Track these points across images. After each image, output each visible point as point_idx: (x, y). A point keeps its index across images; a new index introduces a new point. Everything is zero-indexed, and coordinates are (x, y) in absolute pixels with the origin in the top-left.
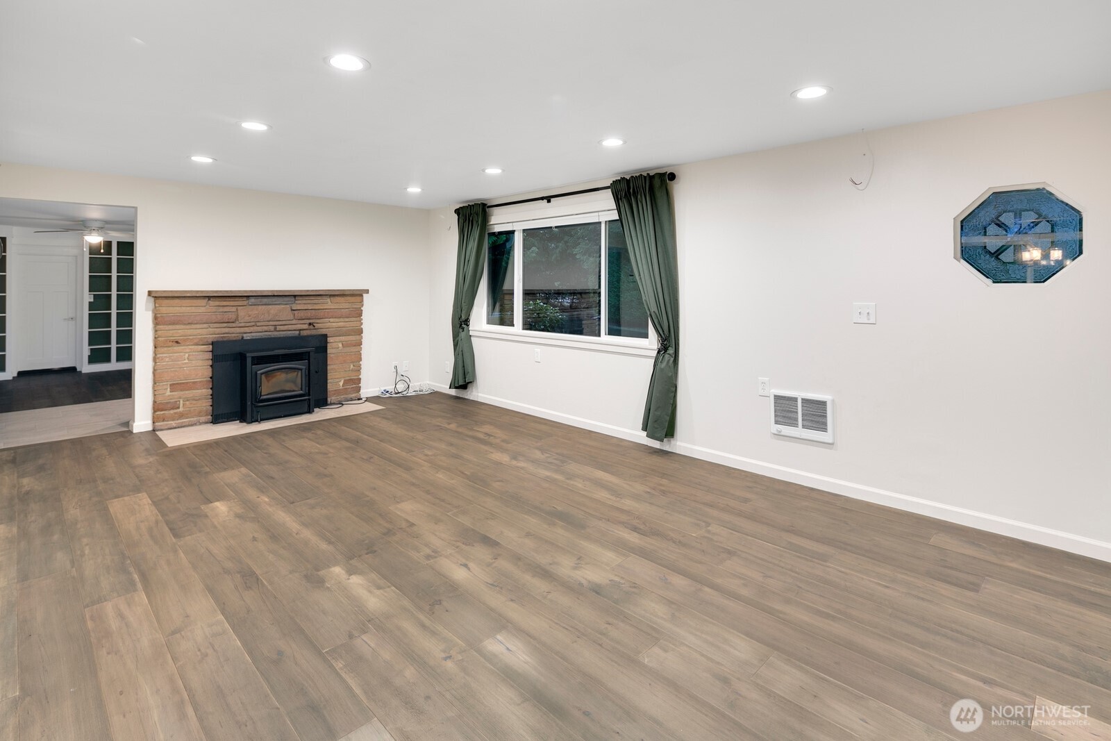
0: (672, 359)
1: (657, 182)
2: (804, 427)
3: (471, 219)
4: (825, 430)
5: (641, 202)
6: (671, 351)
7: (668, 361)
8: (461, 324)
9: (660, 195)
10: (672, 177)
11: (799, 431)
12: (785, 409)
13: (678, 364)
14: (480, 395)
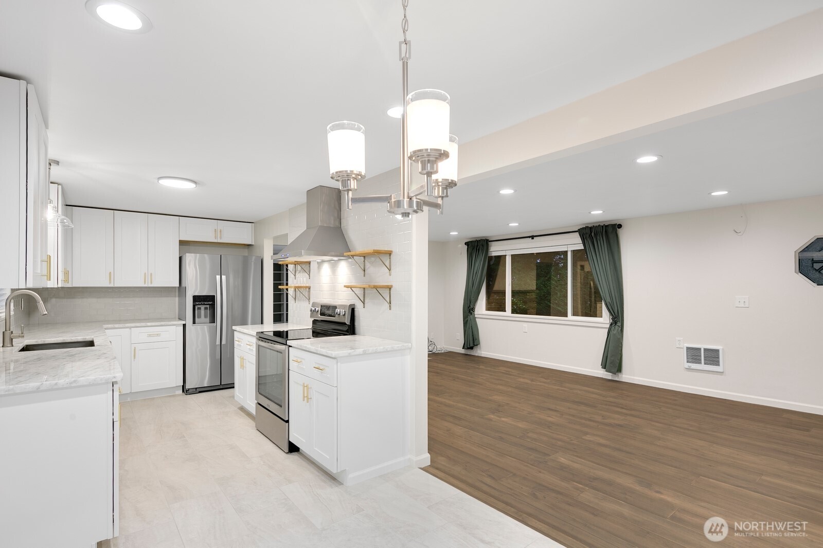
0: (620, 329)
1: (610, 230)
2: (705, 364)
3: (478, 249)
4: (718, 365)
5: (600, 240)
6: (619, 324)
7: (618, 330)
8: (470, 311)
9: (611, 236)
10: (620, 226)
11: (702, 366)
12: (693, 355)
13: (623, 331)
14: (482, 352)
